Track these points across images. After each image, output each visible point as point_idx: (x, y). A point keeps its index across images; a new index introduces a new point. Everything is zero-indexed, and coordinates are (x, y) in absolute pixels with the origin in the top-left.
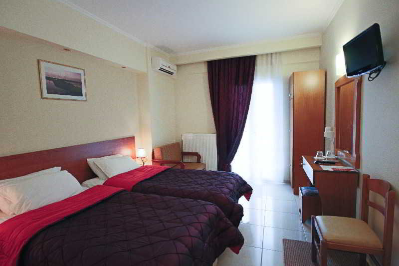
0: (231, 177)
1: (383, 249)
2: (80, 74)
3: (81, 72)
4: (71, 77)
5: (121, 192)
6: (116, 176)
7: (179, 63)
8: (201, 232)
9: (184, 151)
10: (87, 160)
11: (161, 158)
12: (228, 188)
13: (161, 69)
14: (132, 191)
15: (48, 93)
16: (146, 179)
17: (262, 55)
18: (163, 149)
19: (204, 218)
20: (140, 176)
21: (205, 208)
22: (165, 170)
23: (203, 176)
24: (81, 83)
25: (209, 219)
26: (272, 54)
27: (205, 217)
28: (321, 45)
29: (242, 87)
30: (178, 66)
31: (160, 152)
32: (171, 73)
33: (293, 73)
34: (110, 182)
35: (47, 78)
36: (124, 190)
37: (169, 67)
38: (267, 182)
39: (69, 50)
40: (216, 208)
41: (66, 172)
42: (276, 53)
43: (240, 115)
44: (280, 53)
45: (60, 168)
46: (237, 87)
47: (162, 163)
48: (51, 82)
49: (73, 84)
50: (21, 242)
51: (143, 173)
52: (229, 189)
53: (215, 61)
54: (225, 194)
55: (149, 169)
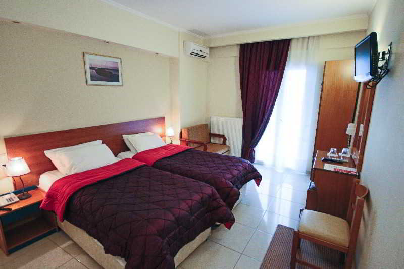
0: (240, 164)
1: (348, 247)
2: (118, 63)
3: (118, 60)
4: (110, 65)
5: (143, 166)
6: (144, 152)
7: (212, 46)
8: (190, 207)
9: (212, 132)
10: (122, 137)
11: (188, 138)
12: (231, 173)
13: (193, 54)
14: (153, 166)
15: (92, 80)
16: (166, 158)
17: (298, 39)
18: (189, 130)
19: (197, 197)
20: (163, 154)
21: (201, 189)
22: (185, 151)
23: (216, 160)
24: (117, 71)
25: (202, 198)
26: (309, 37)
27: (199, 197)
28: (366, 28)
29: (273, 73)
30: (211, 49)
31: (187, 132)
32: (203, 57)
33: (325, 62)
34: (138, 157)
35: (91, 68)
36: (146, 165)
37: (201, 51)
38: (288, 170)
39: (107, 42)
40: (212, 190)
41: (104, 145)
42: (314, 37)
43: (268, 101)
44: (319, 36)
45: (101, 141)
46: (267, 73)
47: (188, 143)
48: (94, 71)
49: (111, 71)
50: (68, 194)
51: (166, 151)
52: (232, 175)
53: (248, 45)
54: (226, 179)
55: (173, 148)
